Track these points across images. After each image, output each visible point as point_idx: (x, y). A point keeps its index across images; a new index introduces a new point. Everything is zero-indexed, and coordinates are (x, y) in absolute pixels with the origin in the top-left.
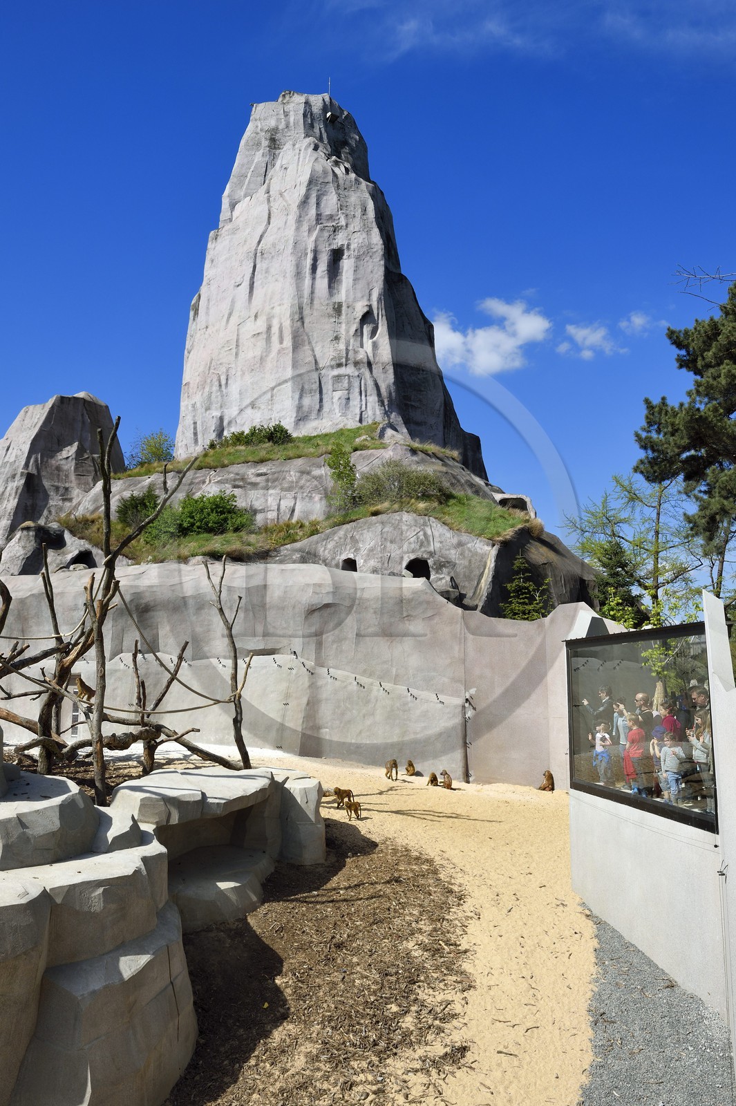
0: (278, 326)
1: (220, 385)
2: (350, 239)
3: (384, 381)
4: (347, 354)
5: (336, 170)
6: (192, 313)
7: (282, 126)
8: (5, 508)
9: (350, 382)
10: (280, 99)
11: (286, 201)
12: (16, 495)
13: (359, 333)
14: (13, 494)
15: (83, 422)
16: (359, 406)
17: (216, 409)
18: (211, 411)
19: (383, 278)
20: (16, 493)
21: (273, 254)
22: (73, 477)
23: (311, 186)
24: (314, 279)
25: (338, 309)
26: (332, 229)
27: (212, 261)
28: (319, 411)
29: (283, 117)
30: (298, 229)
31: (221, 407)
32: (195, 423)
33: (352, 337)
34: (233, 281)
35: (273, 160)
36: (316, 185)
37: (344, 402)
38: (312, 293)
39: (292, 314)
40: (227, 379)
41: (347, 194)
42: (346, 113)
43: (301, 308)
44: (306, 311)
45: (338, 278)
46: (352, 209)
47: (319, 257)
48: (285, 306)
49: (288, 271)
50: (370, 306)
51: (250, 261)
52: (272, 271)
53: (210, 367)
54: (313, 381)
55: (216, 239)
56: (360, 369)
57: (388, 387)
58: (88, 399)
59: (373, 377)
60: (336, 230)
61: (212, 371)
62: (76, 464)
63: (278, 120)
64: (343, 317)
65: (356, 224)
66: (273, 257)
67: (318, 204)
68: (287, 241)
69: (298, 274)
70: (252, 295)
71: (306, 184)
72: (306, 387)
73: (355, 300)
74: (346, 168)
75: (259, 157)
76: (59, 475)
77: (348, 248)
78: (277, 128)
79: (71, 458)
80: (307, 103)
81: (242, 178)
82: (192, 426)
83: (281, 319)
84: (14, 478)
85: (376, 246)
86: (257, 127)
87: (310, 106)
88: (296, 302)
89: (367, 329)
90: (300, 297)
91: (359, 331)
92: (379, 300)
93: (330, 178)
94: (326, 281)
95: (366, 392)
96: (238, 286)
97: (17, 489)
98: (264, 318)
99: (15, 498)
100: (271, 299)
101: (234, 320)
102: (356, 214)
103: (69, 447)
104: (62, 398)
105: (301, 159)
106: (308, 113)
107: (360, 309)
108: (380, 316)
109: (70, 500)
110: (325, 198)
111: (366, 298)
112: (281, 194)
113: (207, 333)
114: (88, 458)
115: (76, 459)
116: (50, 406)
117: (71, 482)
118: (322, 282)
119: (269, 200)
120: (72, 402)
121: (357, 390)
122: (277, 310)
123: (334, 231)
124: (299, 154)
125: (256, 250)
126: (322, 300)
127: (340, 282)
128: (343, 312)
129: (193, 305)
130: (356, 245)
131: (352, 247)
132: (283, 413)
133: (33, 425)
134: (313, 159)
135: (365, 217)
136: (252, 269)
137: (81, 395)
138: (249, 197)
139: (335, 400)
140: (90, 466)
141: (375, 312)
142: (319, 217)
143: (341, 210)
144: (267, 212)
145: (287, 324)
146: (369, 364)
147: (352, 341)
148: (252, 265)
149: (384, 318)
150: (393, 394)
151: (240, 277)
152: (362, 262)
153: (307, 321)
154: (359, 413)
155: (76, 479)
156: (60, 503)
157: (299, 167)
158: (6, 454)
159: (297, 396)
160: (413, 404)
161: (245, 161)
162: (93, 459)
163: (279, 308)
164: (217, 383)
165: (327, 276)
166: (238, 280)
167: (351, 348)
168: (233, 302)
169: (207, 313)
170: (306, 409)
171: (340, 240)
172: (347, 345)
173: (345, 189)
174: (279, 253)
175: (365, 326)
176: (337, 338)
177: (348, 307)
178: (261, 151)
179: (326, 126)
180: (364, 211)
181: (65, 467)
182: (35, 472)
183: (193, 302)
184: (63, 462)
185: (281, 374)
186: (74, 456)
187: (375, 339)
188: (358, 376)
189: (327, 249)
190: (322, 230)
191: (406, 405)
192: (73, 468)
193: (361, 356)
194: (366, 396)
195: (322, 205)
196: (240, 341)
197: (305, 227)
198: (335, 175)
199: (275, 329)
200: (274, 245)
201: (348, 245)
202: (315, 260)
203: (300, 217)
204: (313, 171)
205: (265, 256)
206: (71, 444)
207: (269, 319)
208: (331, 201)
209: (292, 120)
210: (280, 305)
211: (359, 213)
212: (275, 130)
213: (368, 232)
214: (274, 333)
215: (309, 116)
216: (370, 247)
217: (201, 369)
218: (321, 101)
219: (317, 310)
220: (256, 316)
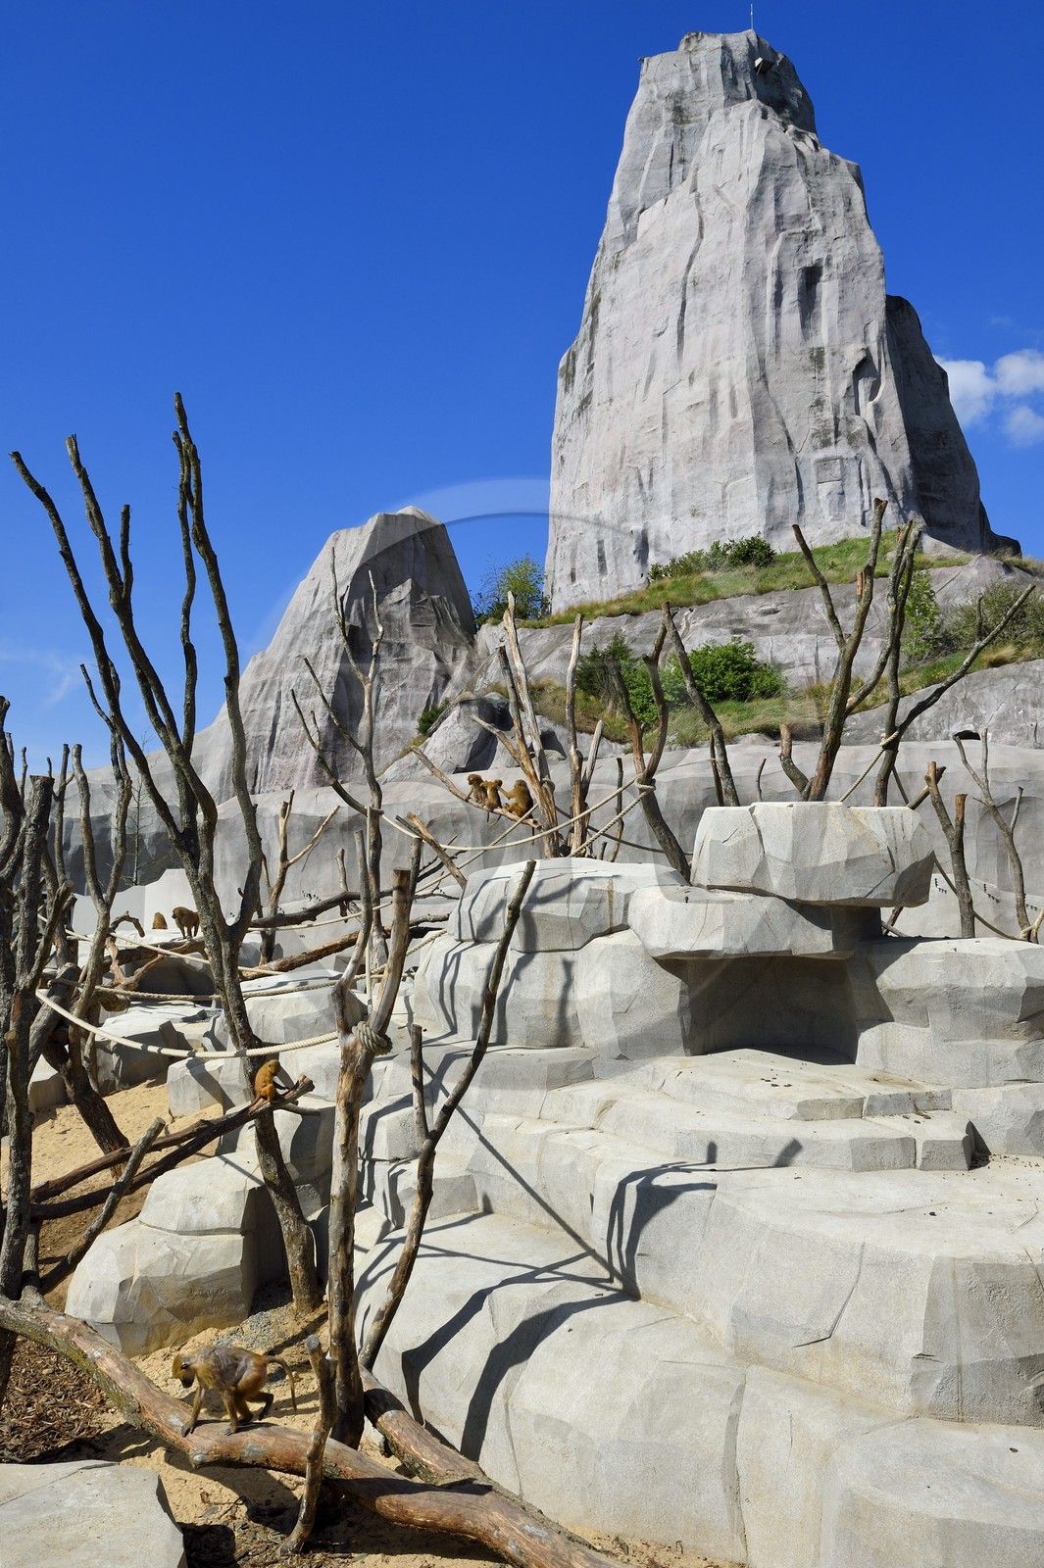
0: (728, 390)
1: (641, 485)
2: (830, 250)
3: (895, 463)
4: (837, 425)
5: (801, 146)
6: (560, 382)
7: (689, 87)
8: (322, 676)
9: (843, 469)
10: (682, 47)
11: (727, 201)
12: (336, 657)
13: (852, 392)
14: (333, 656)
15: (416, 550)
16: (860, 503)
17: (636, 520)
18: (628, 524)
19: (884, 305)
20: (336, 654)
21: (713, 282)
22: (409, 629)
23: (766, 174)
24: (778, 315)
25: (817, 358)
26: (802, 236)
27: (613, 301)
28: (799, 514)
29: (689, 72)
30: (749, 241)
31: (644, 516)
32: (600, 543)
33: (842, 399)
34: (650, 330)
35: (681, 140)
36: (773, 171)
37: (836, 498)
38: (777, 336)
39: (750, 371)
40: (651, 475)
41: (819, 181)
42: (781, 57)
43: (762, 361)
44: (770, 365)
45: (815, 310)
46: (830, 203)
47: (784, 281)
48: (739, 359)
49: (739, 307)
50: (867, 350)
51: (676, 296)
52: (713, 308)
53: (622, 459)
54: (787, 469)
55: (616, 267)
56: (857, 447)
57: (902, 471)
58: (418, 516)
59: (878, 458)
60: (808, 237)
61: (625, 464)
62: (412, 610)
63: (684, 79)
64: (827, 369)
65: (838, 227)
66: (712, 287)
67: (777, 201)
68: (734, 261)
69: (755, 310)
70: (682, 347)
71: (758, 171)
72: (778, 479)
73: (843, 343)
74: (814, 142)
75: (660, 138)
76: (390, 627)
77: (828, 264)
78: (683, 92)
79: (404, 602)
80: (725, 48)
81: (636, 173)
82: (596, 547)
83: (731, 379)
84: (331, 634)
85: (871, 258)
86: (652, 92)
87: (730, 51)
88: (755, 352)
89: (863, 386)
90: (760, 344)
91: (852, 389)
92: (880, 340)
93: (794, 159)
94: (797, 317)
95: (869, 481)
96: (659, 335)
97: (337, 649)
98: (706, 379)
99: (335, 661)
100: (714, 349)
101: (657, 386)
102: (837, 211)
103: (400, 587)
104: (387, 516)
105: (745, 135)
106: (727, 64)
107: (852, 356)
108: (883, 365)
109: (409, 660)
110: (787, 190)
111: (859, 338)
112: (718, 191)
113: (612, 408)
114: (426, 600)
115: (411, 603)
116: (372, 529)
117: (407, 636)
118: (791, 319)
119: (698, 203)
120: (400, 521)
121: (856, 479)
122: (725, 367)
123: (806, 240)
124: (742, 126)
125: (685, 278)
126: (793, 347)
127: (818, 316)
128: (826, 362)
129: (562, 369)
130: (840, 258)
131: (834, 262)
132: (745, 521)
133: (349, 557)
134: (764, 132)
135: (850, 214)
136: (680, 308)
137: (408, 510)
138: (663, 201)
139: (823, 496)
140: (430, 612)
141: (875, 358)
142: (779, 219)
143: (814, 206)
144: (698, 219)
145: (743, 385)
146: (872, 441)
147: (842, 406)
148: (680, 301)
149: (889, 366)
150: (910, 482)
151: (661, 321)
152: (850, 284)
153: (771, 379)
154: (860, 514)
155: (414, 631)
156: (395, 666)
157: (744, 147)
158: (314, 601)
159: (765, 494)
160: (934, 495)
161: (640, 146)
162: (433, 601)
163: (727, 363)
164: (636, 482)
165: (798, 309)
166: (660, 326)
167: (841, 416)
168: (653, 359)
169: (609, 380)
170: (779, 512)
171: (815, 253)
172: (836, 411)
173: (817, 173)
174: (722, 280)
175: (861, 382)
176: (819, 403)
177: (833, 354)
178: (662, 130)
179: (754, 81)
180: (849, 204)
181: (398, 616)
182: (358, 624)
183: (562, 363)
184: (394, 608)
185: (736, 463)
186: (408, 599)
187: (876, 399)
188: (856, 458)
189: (797, 268)
190: (787, 239)
191: (924, 498)
192: (408, 616)
193: (858, 428)
194: (869, 488)
195: (784, 201)
196: (669, 417)
197: (761, 238)
198: (800, 154)
199: (723, 396)
200: (713, 269)
201: (829, 259)
202: (779, 286)
203: (752, 222)
204: (768, 151)
205: (700, 286)
206: (402, 582)
207: (713, 381)
208: (797, 194)
209: (704, 75)
210: (729, 359)
211: (840, 209)
212: (680, 95)
213: (858, 237)
214: (723, 402)
215: (729, 67)
216: (861, 259)
217: (607, 462)
218: (745, 42)
219: (785, 362)
220: (691, 379)
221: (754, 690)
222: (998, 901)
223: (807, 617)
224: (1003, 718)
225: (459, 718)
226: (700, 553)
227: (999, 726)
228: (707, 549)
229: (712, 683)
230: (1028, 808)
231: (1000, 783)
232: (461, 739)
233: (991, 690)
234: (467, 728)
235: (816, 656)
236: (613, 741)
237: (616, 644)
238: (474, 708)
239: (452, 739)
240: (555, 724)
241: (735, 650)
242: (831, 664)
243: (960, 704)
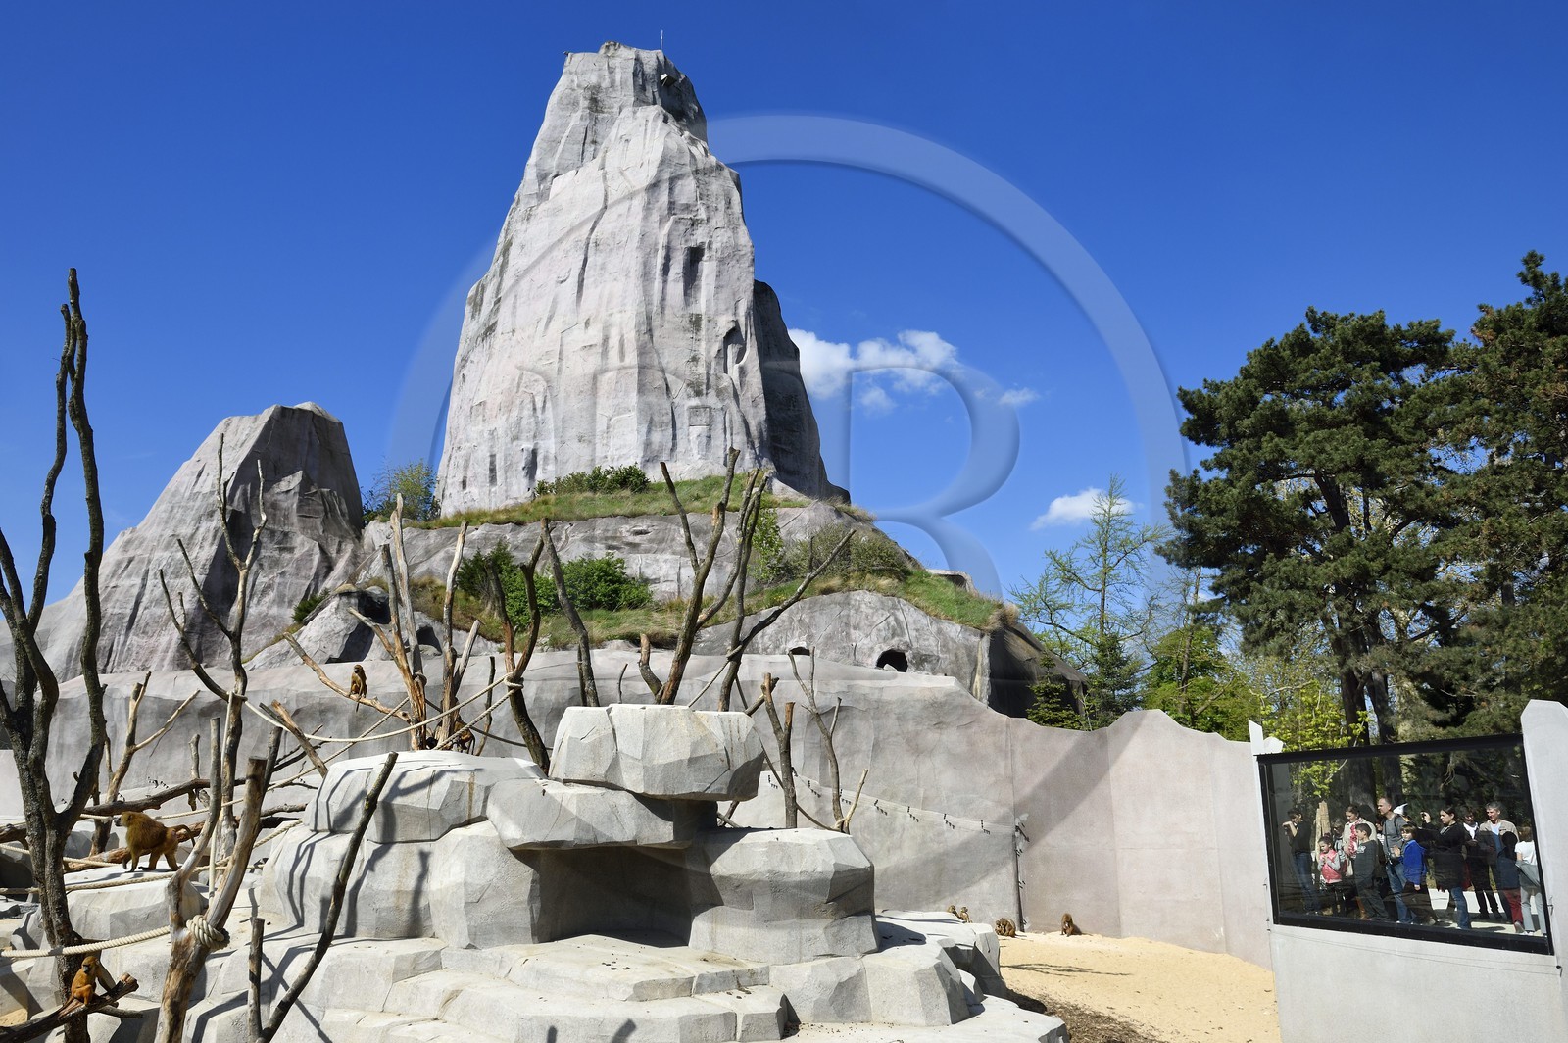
0: (619, 338)
1: (535, 409)
2: (712, 237)
3: (754, 417)
4: (708, 379)
5: (693, 149)
6: (468, 309)
7: (605, 84)
8: (196, 558)
9: (711, 417)
10: (602, 51)
11: (629, 182)
12: (214, 540)
13: (722, 354)
14: (210, 539)
15: (311, 444)
16: (723, 447)
17: (528, 440)
18: (520, 442)
19: (752, 288)
20: (214, 537)
21: (612, 246)
22: (294, 519)
23: (663, 167)
24: (665, 282)
25: (696, 322)
26: (689, 222)
27: (523, 247)
28: (672, 450)
29: (606, 73)
30: (645, 218)
31: (535, 437)
32: (493, 456)
33: (714, 359)
34: (554, 277)
35: (595, 125)
36: (670, 166)
37: (704, 440)
38: (663, 299)
39: (638, 325)
40: (545, 401)
41: (707, 180)
42: (683, 77)
43: (649, 318)
44: (656, 323)
45: (696, 283)
46: (714, 199)
47: (672, 255)
48: (629, 313)
49: (632, 270)
50: (736, 322)
51: (579, 252)
52: (610, 267)
53: (519, 386)
54: (664, 411)
55: (528, 219)
56: (724, 400)
57: (759, 424)
58: (316, 412)
59: (740, 411)
60: (694, 223)
61: (522, 389)
62: (300, 501)
63: (601, 76)
64: (703, 333)
65: (719, 219)
66: (611, 250)
67: (671, 190)
68: (631, 232)
69: (646, 275)
70: (581, 295)
71: (657, 163)
72: (656, 418)
73: (717, 313)
74: (704, 149)
75: (577, 120)
76: (275, 515)
77: (709, 247)
78: (599, 87)
79: (293, 492)
80: (637, 60)
81: (554, 144)
82: (488, 459)
83: (622, 329)
84: (211, 516)
85: (744, 248)
86: (573, 81)
87: (642, 63)
88: (643, 309)
89: (732, 351)
90: (648, 303)
91: (722, 352)
92: (747, 315)
93: (687, 159)
94: (681, 286)
95: (732, 429)
96: (562, 282)
97: (216, 532)
98: (600, 326)
99: (212, 544)
100: (608, 302)
101: (556, 325)
102: (719, 206)
103: (290, 477)
104: (284, 409)
105: (649, 132)
106: (638, 72)
107: (724, 325)
108: (749, 336)
109: (291, 550)
110: (680, 183)
111: (731, 312)
112: (622, 173)
113: (514, 338)
114: (316, 493)
115: (300, 494)
116: (267, 419)
117: (292, 525)
118: (676, 288)
119: (604, 178)
120: (297, 415)
121: (721, 426)
122: (617, 318)
123: (693, 225)
124: (646, 125)
125: (588, 239)
126: (676, 310)
127: (698, 288)
128: (702, 326)
129: (471, 298)
130: (719, 245)
131: (714, 246)
132: (625, 451)
133: (239, 444)
134: (665, 133)
135: (730, 211)
136: (582, 263)
137: (307, 406)
138: (574, 171)
139: (693, 437)
140: (318, 504)
141: (743, 329)
142: (672, 205)
143: (701, 199)
144: (603, 192)
145: (631, 336)
146: (736, 396)
147: (713, 364)
148: (582, 257)
149: (754, 337)
150: (765, 434)
151: (564, 271)
152: (726, 266)
153: (656, 334)
154: (723, 456)
155: (300, 521)
156: (276, 554)
157: (647, 141)
158: (196, 482)
159: (644, 430)
160: (784, 447)
161: (558, 122)
162: (323, 494)
163: (620, 315)
164: (530, 406)
165: (682, 280)
166: (563, 275)
167: (712, 372)
168: (555, 302)
169: (514, 313)
170: (655, 446)
171: (699, 237)
172: (708, 366)
173: (705, 174)
174: (620, 246)
175: (730, 347)
176: (695, 359)
177: (709, 321)
178: (579, 113)
179: (660, 91)
180: (729, 203)
181: (285, 505)
182: (242, 509)
183: (471, 293)
184: (282, 497)
185: (621, 400)
186: (297, 490)
187: (742, 363)
188: (722, 409)
189: (684, 246)
190: (677, 222)
191: (775, 448)
192: (295, 506)
193: (726, 384)
194: (732, 435)
195: (677, 191)
196: (565, 353)
197: (655, 217)
198: (692, 156)
199: (614, 342)
200: (613, 235)
201: (710, 244)
202: (668, 258)
203: (649, 203)
204: (666, 148)
205: (601, 247)
206: (292, 473)
207: (606, 328)
208: (687, 189)
209: (618, 78)
210: (621, 312)
211: (722, 205)
212: (596, 89)
213: (735, 230)
214: (613, 347)
215: (640, 76)
216: (736, 248)
217: (506, 385)
218: (654, 59)
219: (669, 321)
220: (587, 323)
221: (623, 601)
222: (819, 796)
223: (673, 540)
224: (829, 638)
225: (337, 608)
226: (583, 475)
227: (826, 644)
228: (589, 473)
229: (585, 592)
230: (846, 716)
231: (825, 694)
232: (337, 629)
233: (821, 614)
234: (345, 620)
235: (679, 575)
236: (488, 640)
237: (499, 550)
238: (353, 601)
239: (328, 629)
240: (434, 621)
241: (608, 563)
242: (691, 582)
243: (795, 624)
